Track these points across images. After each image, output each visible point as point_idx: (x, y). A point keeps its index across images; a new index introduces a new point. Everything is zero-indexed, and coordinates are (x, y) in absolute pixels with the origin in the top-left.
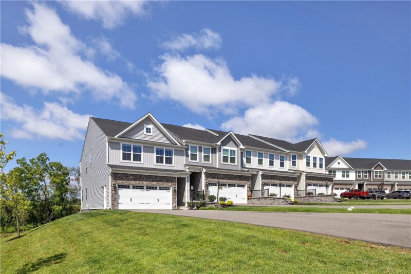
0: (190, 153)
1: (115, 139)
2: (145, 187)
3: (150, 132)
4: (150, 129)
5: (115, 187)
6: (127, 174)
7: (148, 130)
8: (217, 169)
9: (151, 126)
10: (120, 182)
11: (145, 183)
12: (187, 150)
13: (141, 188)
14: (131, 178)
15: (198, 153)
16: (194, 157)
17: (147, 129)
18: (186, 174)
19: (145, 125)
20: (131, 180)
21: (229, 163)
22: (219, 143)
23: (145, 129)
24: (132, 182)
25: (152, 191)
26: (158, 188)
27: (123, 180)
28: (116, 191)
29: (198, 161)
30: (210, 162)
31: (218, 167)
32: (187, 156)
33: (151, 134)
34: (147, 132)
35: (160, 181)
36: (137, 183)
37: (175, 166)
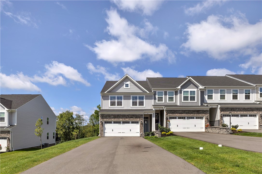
0: (157, 96)
1: (105, 94)
2: (122, 122)
3: (128, 86)
4: (128, 84)
5: (102, 123)
6: (110, 115)
7: (127, 85)
8: (178, 106)
9: (128, 83)
10: (105, 120)
11: (121, 120)
12: (155, 94)
13: (119, 123)
14: (112, 117)
15: (164, 96)
16: (160, 99)
17: (126, 85)
18: (152, 112)
19: (124, 83)
20: (112, 118)
21: (189, 101)
22: (179, 87)
23: (125, 85)
24: (113, 119)
25: (126, 124)
26: (130, 122)
27: (107, 118)
28: (103, 125)
29: (163, 102)
30: (174, 102)
32: (155, 99)
33: (129, 87)
34: (126, 86)
35: (131, 118)
36: (116, 120)
37: (146, 107)
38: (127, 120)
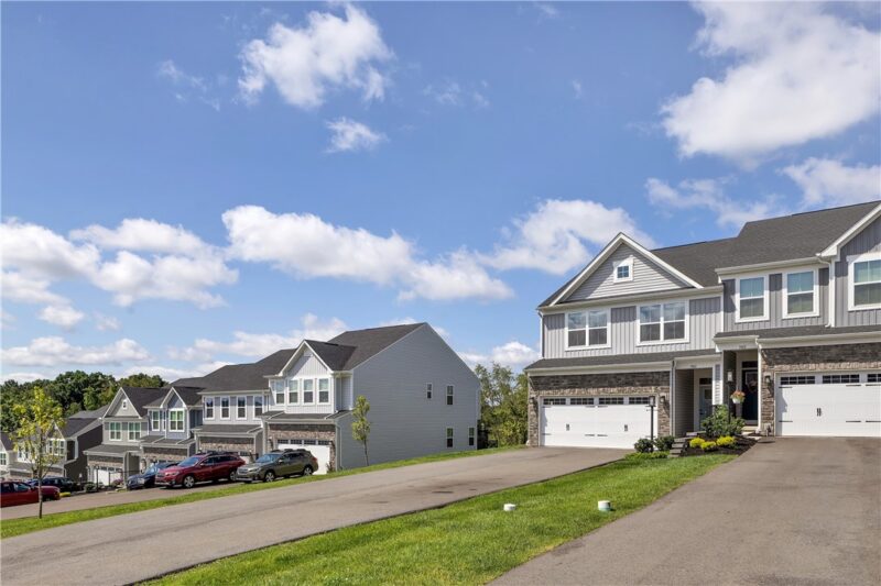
0: (737, 299)
1: (552, 309)
2: (596, 400)
3: (627, 275)
4: (626, 268)
5: (535, 404)
6: (557, 377)
7: (623, 272)
8: (829, 330)
9: (628, 262)
10: (544, 393)
11: (593, 392)
12: (728, 289)
13: (588, 402)
14: (565, 382)
15: (766, 295)
16: (752, 307)
17: (620, 269)
18: (711, 360)
19: (614, 263)
20: (565, 388)
22: (832, 251)
23: (615, 272)
24: (567, 391)
25: (611, 408)
26: (626, 400)
27: (550, 389)
28: (536, 411)
29: (766, 316)
30: (816, 311)
31: (831, 322)
32: (729, 308)
33: (630, 278)
34: (620, 276)
35: (627, 384)
36: (578, 393)
37: (693, 342)
38: (614, 392)
